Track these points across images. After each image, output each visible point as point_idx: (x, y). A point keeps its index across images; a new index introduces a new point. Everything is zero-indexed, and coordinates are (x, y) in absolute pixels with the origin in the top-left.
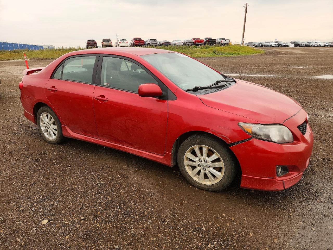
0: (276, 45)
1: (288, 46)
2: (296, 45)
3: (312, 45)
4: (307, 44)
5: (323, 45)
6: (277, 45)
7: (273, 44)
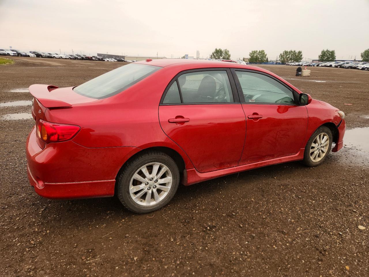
0: (14, 53)
1: (29, 56)
2: (38, 55)
3: (54, 57)
4: (48, 55)
5: (65, 57)
6: (16, 54)
7: (11, 53)
